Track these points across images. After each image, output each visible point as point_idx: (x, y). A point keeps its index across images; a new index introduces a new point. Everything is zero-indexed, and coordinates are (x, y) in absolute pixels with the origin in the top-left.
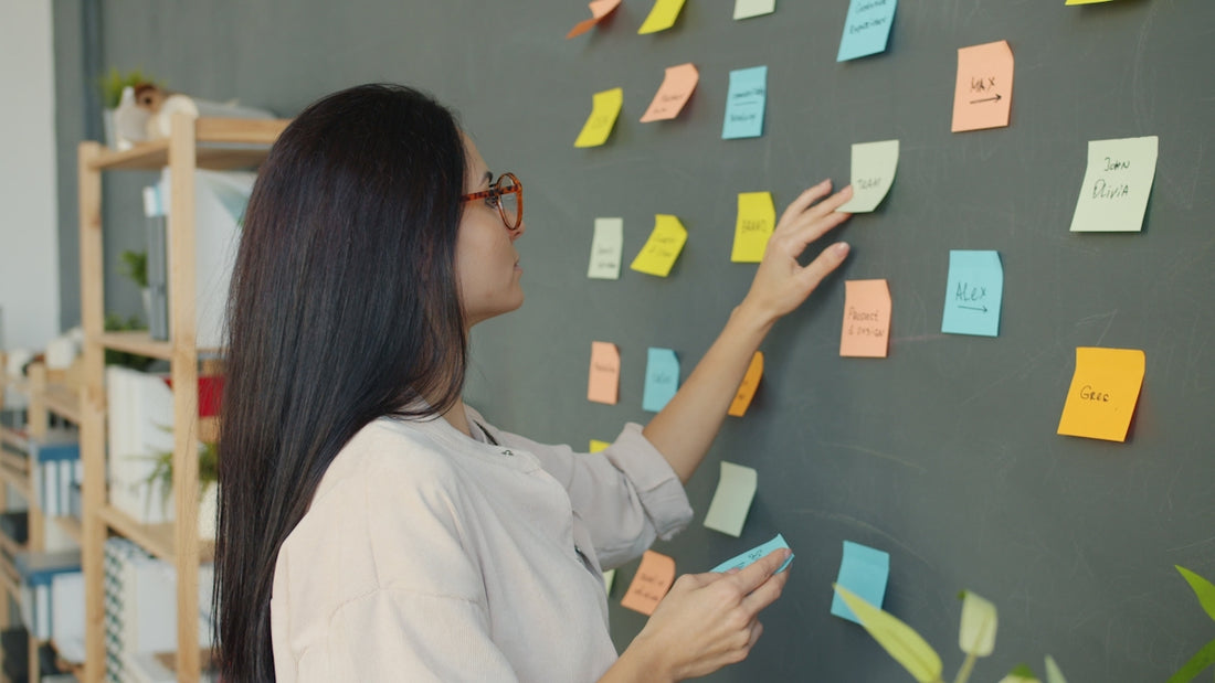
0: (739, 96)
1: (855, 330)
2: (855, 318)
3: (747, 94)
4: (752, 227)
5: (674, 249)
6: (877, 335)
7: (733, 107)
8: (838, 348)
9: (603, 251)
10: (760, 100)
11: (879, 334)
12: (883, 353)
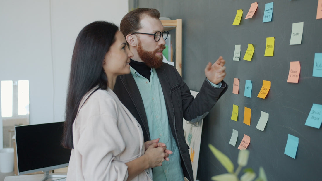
0: (267, 10)
1: (292, 75)
2: (292, 72)
3: (269, 10)
4: (269, 47)
5: (252, 53)
6: (296, 77)
7: (265, 14)
8: (287, 80)
9: (236, 54)
10: (272, 11)
11: (297, 77)
12: (297, 82)
